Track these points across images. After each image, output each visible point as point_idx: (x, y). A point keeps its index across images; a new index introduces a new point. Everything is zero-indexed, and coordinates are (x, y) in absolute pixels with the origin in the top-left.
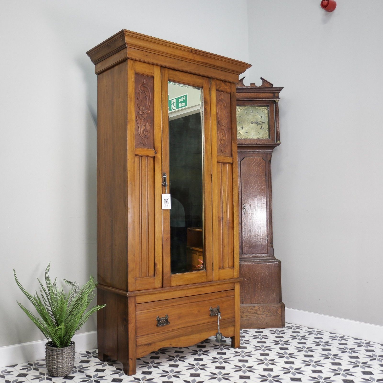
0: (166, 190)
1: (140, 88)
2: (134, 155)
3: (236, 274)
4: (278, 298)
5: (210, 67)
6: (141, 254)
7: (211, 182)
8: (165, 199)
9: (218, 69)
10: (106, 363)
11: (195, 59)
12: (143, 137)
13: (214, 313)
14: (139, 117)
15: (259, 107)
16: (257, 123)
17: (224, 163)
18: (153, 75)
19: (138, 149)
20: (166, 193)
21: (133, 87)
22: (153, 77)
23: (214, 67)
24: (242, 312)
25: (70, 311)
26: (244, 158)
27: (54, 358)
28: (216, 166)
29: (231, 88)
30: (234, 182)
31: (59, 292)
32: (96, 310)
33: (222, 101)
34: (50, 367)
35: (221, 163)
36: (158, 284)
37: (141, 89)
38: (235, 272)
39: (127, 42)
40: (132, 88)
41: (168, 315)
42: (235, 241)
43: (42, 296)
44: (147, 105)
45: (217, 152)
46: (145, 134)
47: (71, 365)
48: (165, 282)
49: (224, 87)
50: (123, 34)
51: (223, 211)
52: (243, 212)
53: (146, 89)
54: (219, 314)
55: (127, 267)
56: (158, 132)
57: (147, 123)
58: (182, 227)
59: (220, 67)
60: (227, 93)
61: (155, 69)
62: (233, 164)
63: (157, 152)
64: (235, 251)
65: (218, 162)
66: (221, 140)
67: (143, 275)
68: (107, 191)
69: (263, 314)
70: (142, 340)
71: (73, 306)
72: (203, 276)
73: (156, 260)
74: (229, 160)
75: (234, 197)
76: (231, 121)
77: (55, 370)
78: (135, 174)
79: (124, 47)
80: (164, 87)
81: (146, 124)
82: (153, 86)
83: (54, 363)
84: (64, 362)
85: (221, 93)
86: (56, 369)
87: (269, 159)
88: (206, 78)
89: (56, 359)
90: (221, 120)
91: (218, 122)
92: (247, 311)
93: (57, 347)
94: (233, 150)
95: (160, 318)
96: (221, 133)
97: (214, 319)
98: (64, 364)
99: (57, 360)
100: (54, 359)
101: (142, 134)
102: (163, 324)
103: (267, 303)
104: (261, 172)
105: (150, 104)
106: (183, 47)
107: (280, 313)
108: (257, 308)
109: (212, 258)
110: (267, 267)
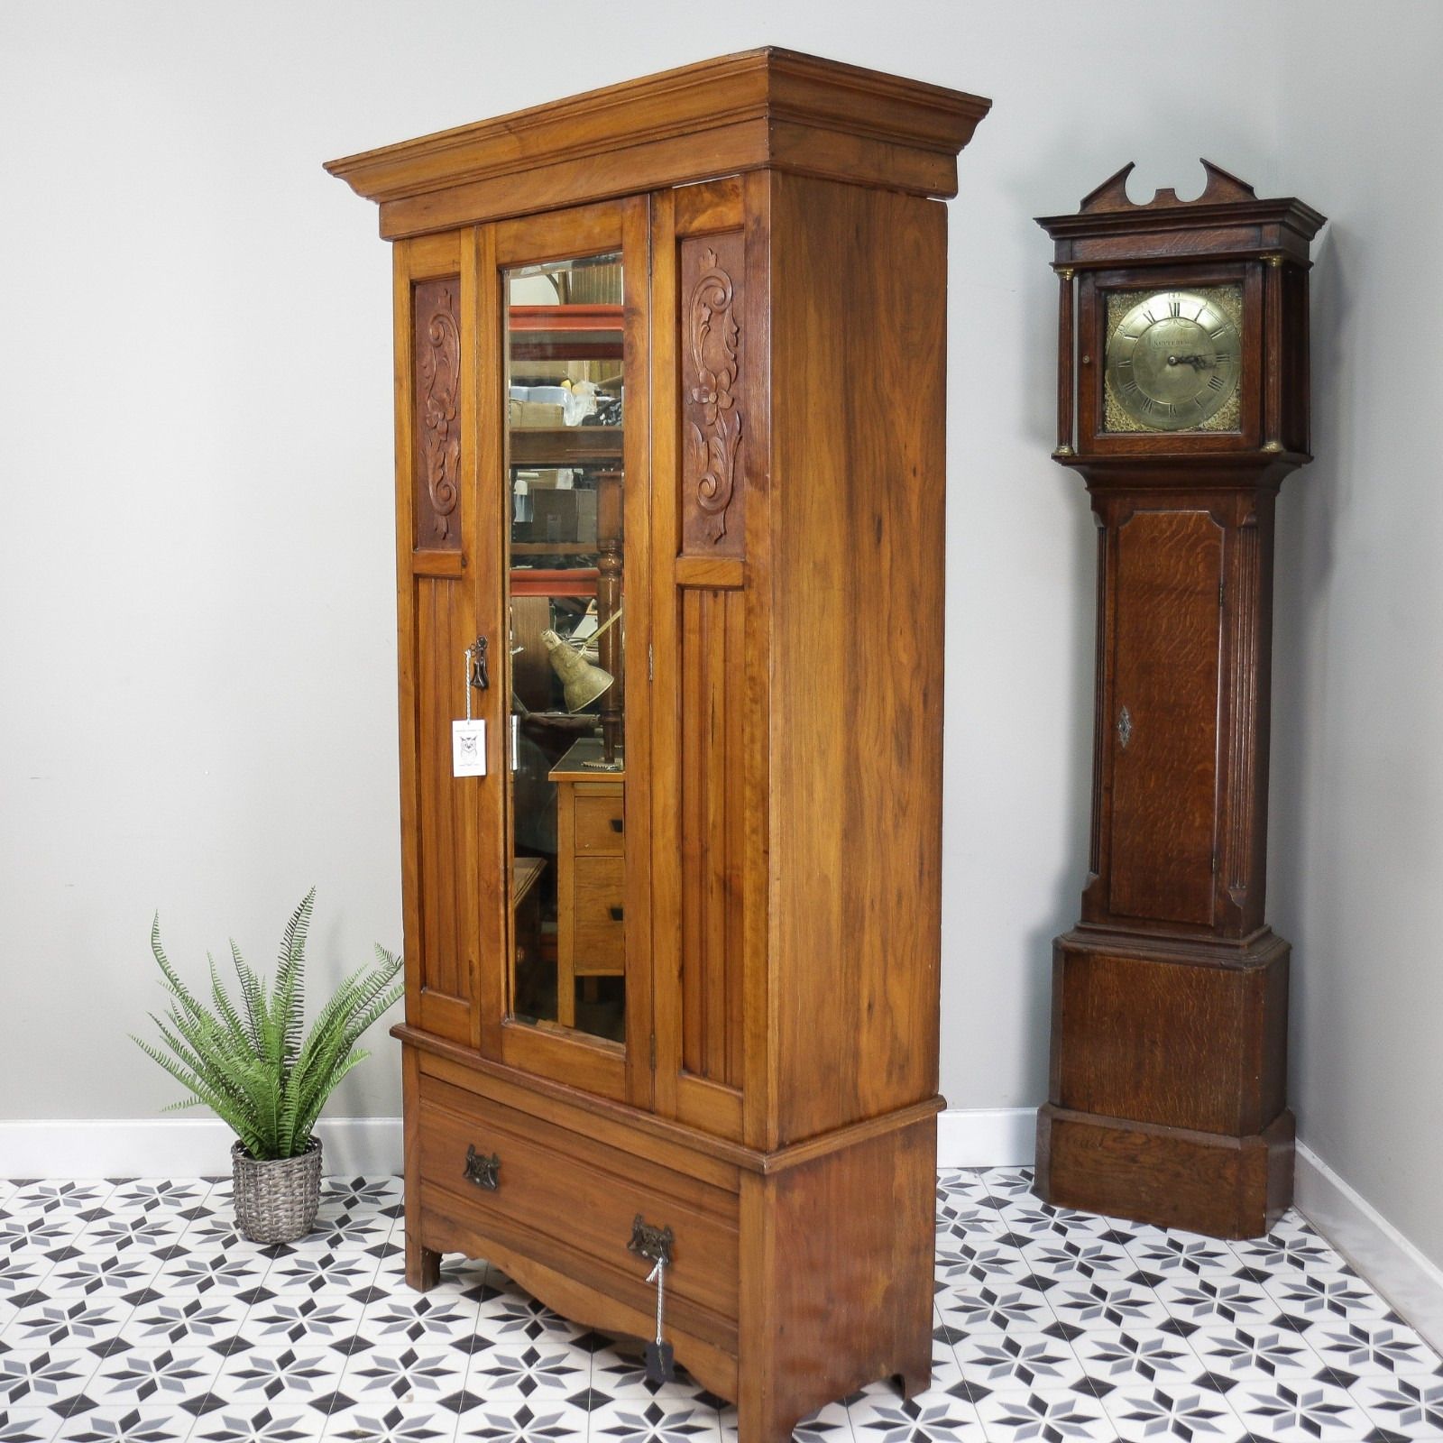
4: (1236, 1117)
16: (1195, 361)
24: (1081, 1145)
26: (1132, 513)
78: (422, 642)
87: (1241, 522)
92: (1100, 1145)
104: (1202, 576)
108: (1139, 1139)
110: (1194, 984)
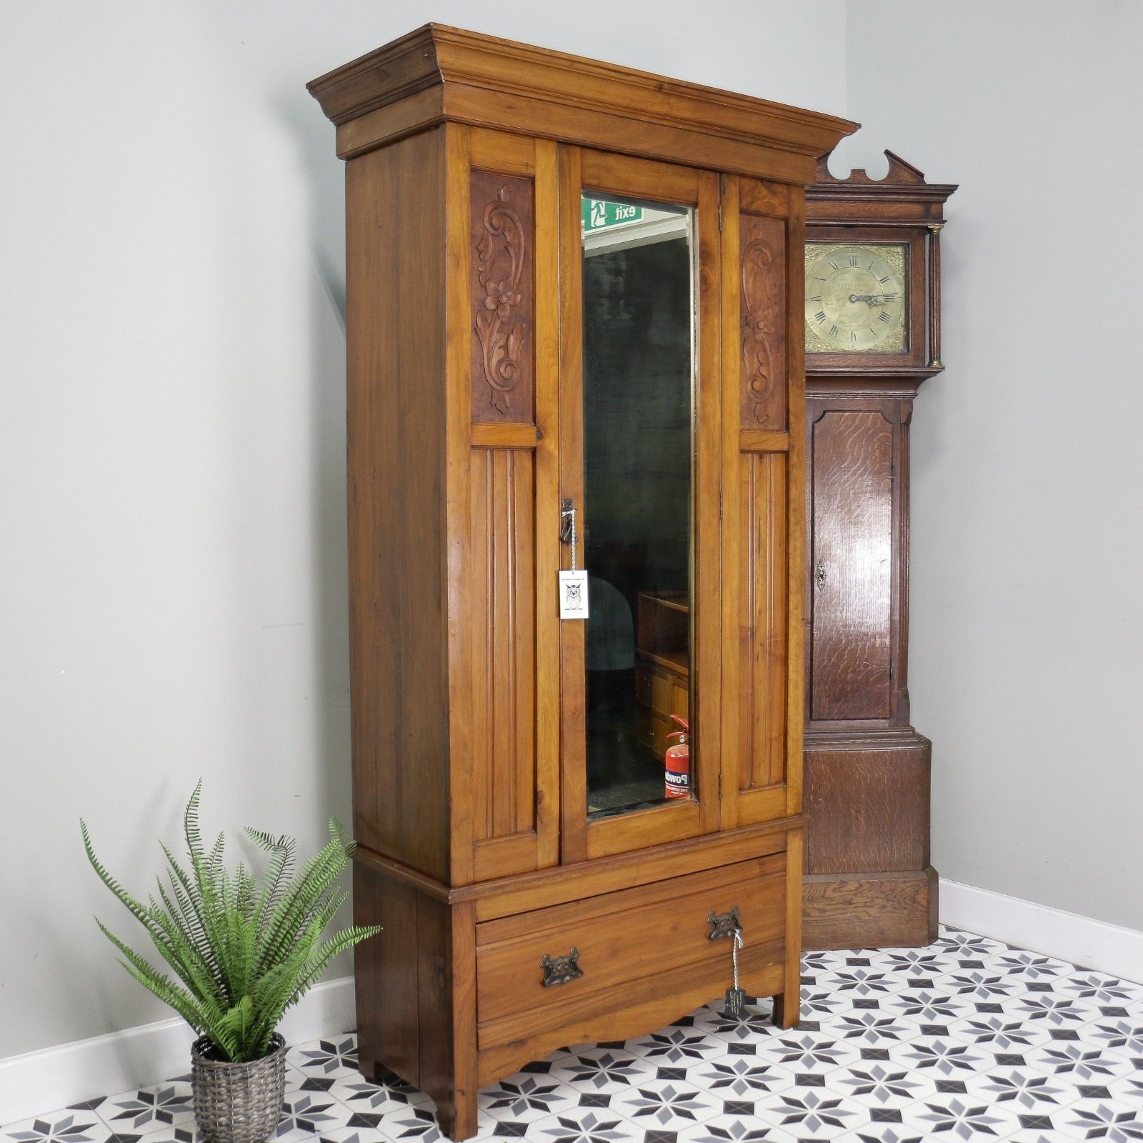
0: (574, 558)
1: (486, 219)
2: (468, 448)
3: (792, 804)
4: (920, 856)
5: (723, 135)
6: (493, 767)
7: (717, 517)
8: (569, 587)
9: (747, 140)
10: (385, 1089)
11: (674, 113)
12: (496, 383)
13: (721, 929)
14: (486, 320)
15: (875, 247)
16: (869, 300)
17: (761, 454)
18: (530, 171)
19: (482, 427)
20: (574, 567)
21: (464, 218)
22: (532, 180)
23: (735, 135)
24: (808, 900)
25: (266, 941)
26: (824, 413)
27: (219, 1093)
28: (735, 464)
29: (788, 203)
30: (791, 513)
31: (231, 886)
32: (351, 942)
33: (758, 247)
34: (207, 1121)
35: (753, 452)
36: (546, 853)
37: (491, 225)
38: (789, 798)
39: (443, 65)
40: (463, 223)
41: (578, 949)
42: (790, 701)
43: (178, 894)
44: (511, 278)
45: (738, 420)
46: (506, 375)
47: (272, 1113)
48: (568, 847)
49: (766, 200)
50: (431, 37)
51: (757, 608)
52: (816, 588)
53: (508, 220)
54: (738, 931)
55: (448, 811)
56: (548, 366)
57: (512, 338)
58: (623, 671)
59: (755, 135)
60: (777, 218)
61: (538, 150)
62: (791, 454)
63: (542, 432)
64: (791, 733)
65: (742, 452)
66: (752, 379)
67: (497, 831)
68: (380, 555)
69: (871, 906)
70: (494, 1033)
71: (276, 928)
72: (690, 818)
73: (539, 782)
74: (778, 442)
75: (791, 561)
76: (788, 314)
77: (222, 1128)
78: (473, 511)
79: (432, 80)
80: (569, 212)
81: (507, 340)
82: (531, 210)
83: (220, 1109)
84: (250, 1104)
85: (755, 220)
86: (227, 1125)
87: (903, 420)
88: (707, 174)
89: (225, 1097)
90: (755, 311)
91: (746, 317)
92: (823, 897)
93: (227, 1059)
94: (791, 409)
95: (552, 958)
96: (753, 354)
97: (720, 948)
98: (251, 1111)
99: (228, 1101)
100: (217, 1097)
101: (494, 375)
102: (562, 977)
103: (886, 871)
104: (878, 460)
105: (521, 274)
106: (631, 75)
107: (924, 903)
108: (852, 886)
109: (717, 757)
110: (888, 762)
